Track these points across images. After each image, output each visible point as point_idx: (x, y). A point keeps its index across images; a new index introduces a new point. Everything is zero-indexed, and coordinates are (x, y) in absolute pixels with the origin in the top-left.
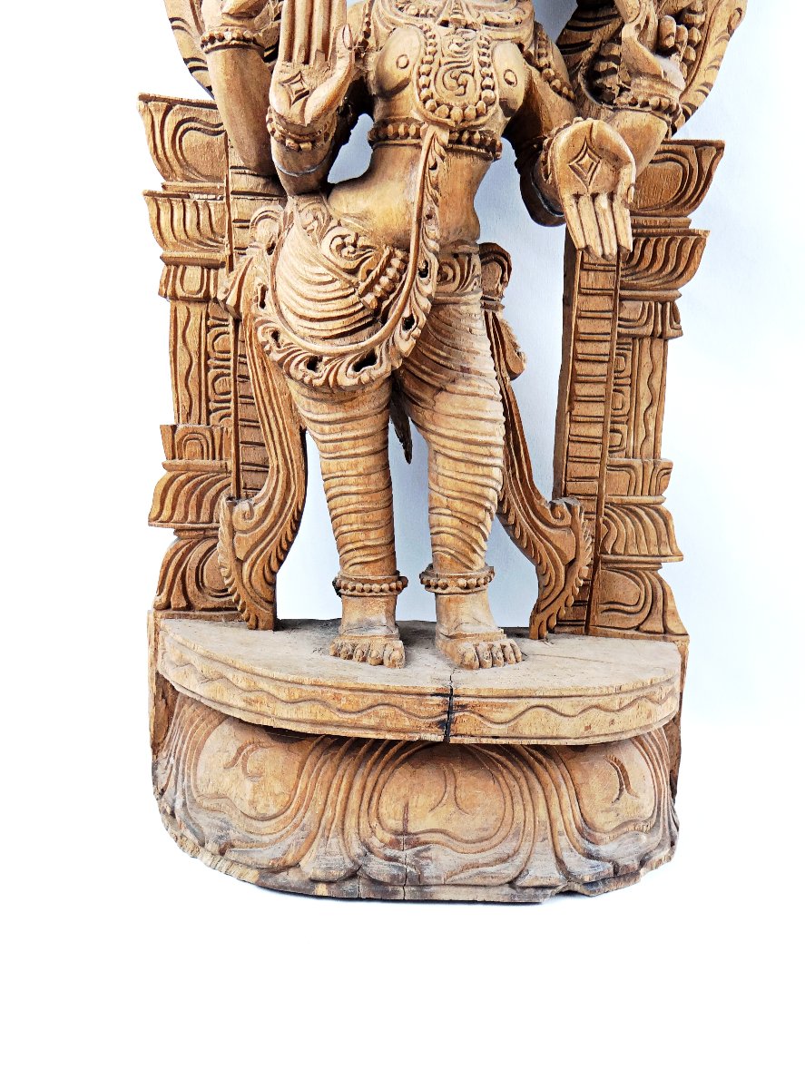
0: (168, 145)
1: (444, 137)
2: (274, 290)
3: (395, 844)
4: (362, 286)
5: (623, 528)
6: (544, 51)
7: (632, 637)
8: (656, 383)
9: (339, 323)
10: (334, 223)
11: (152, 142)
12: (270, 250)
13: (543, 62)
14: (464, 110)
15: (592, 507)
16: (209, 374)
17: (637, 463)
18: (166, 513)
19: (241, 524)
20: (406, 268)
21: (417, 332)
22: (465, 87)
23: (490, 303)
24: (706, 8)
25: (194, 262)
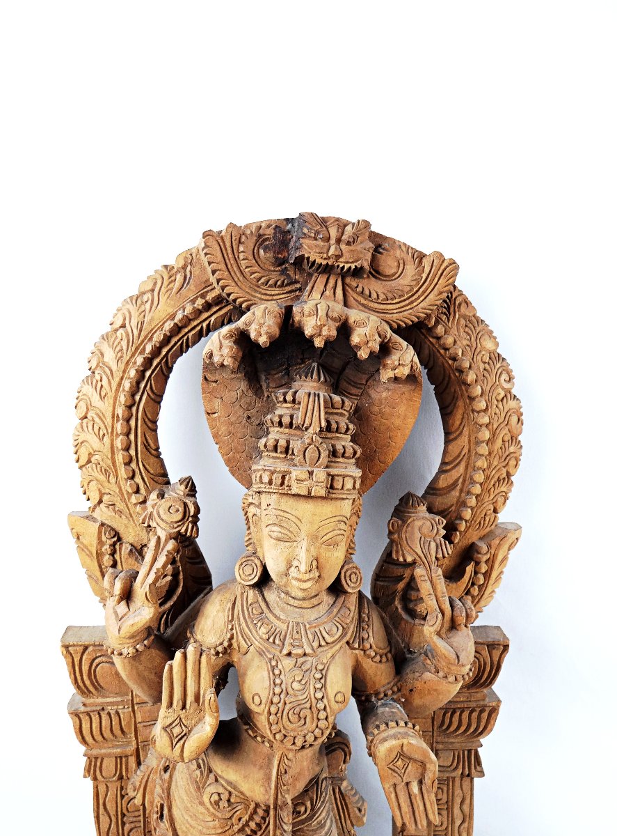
0: (85, 677)
2: (170, 810)
4: (236, 828)
8: (466, 808)
10: (212, 779)
11: (73, 676)
12: (166, 769)
13: (366, 645)
14: (305, 737)
16: (125, 828)
20: (268, 814)
22: (305, 718)
24: (489, 547)
25: (109, 755)
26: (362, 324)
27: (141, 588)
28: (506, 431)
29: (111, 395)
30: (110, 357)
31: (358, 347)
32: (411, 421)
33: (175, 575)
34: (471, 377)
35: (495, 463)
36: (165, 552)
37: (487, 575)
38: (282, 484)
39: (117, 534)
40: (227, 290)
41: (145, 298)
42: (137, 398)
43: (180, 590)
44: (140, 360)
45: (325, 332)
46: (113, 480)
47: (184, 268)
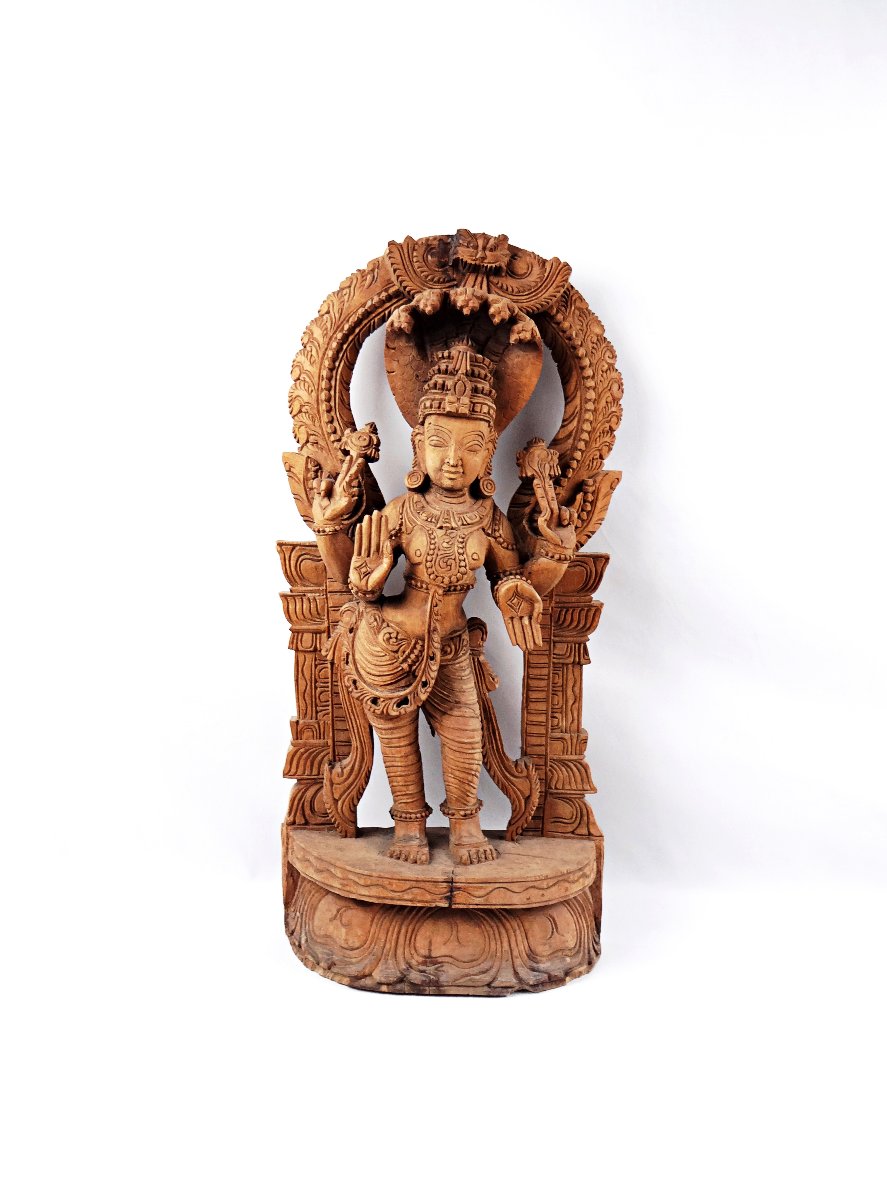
0: (293, 569)
1: (441, 592)
2: (353, 656)
3: (424, 963)
4: (401, 659)
5: (562, 773)
6: (497, 528)
7: (569, 838)
8: (577, 689)
9: (388, 678)
10: (385, 625)
11: (284, 568)
12: (351, 631)
13: (497, 534)
15: (542, 762)
16: (317, 691)
17: (567, 736)
18: (293, 771)
19: (337, 780)
20: (423, 653)
21: (429, 690)
22: (451, 566)
23: (475, 653)
24: (595, 482)
25: (308, 631)
26: (496, 302)
27: (338, 488)
28: (609, 394)
29: (318, 361)
30: (318, 333)
31: (493, 316)
32: (535, 380)
33: (360, 495)
34: (581, 352)
35: (601, 418)
36: (356, 464)
37: (593, 503)
38: (439, 407)
39: (318, 464)
40: (404, 284)
41: (344, 292)
42: (337, 364)
43: (363, 508)
44: (339, 335)
45: (471, 304)
46: (317, 424)
47: (373, 270)
